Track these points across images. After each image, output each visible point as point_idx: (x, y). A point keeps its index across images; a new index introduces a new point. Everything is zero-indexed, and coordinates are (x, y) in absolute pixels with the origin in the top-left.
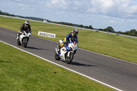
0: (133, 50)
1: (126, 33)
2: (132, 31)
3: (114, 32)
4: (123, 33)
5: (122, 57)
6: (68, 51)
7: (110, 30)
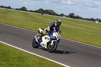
0: (41, 24)
1: (36, 12)
2: (40, 10)
3: (27, 11)
4: (33, 12)
5: (33, 29)
6: (51, 39)
7: (24, 9)
